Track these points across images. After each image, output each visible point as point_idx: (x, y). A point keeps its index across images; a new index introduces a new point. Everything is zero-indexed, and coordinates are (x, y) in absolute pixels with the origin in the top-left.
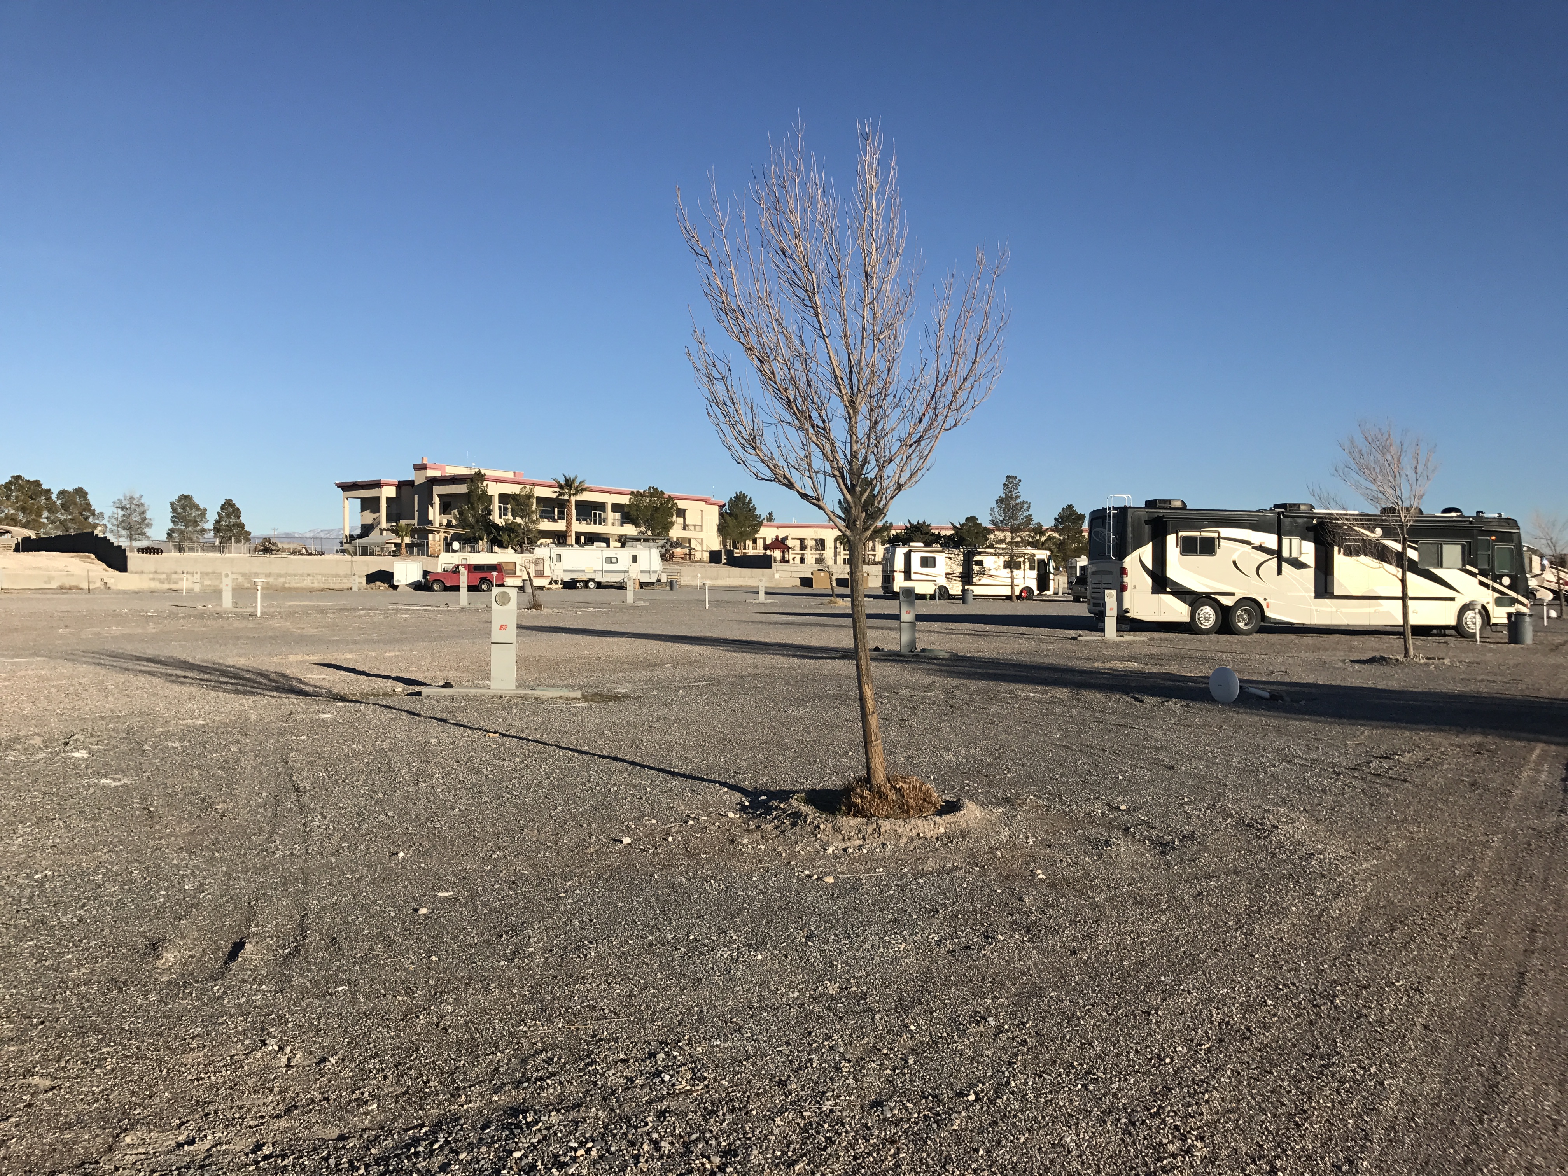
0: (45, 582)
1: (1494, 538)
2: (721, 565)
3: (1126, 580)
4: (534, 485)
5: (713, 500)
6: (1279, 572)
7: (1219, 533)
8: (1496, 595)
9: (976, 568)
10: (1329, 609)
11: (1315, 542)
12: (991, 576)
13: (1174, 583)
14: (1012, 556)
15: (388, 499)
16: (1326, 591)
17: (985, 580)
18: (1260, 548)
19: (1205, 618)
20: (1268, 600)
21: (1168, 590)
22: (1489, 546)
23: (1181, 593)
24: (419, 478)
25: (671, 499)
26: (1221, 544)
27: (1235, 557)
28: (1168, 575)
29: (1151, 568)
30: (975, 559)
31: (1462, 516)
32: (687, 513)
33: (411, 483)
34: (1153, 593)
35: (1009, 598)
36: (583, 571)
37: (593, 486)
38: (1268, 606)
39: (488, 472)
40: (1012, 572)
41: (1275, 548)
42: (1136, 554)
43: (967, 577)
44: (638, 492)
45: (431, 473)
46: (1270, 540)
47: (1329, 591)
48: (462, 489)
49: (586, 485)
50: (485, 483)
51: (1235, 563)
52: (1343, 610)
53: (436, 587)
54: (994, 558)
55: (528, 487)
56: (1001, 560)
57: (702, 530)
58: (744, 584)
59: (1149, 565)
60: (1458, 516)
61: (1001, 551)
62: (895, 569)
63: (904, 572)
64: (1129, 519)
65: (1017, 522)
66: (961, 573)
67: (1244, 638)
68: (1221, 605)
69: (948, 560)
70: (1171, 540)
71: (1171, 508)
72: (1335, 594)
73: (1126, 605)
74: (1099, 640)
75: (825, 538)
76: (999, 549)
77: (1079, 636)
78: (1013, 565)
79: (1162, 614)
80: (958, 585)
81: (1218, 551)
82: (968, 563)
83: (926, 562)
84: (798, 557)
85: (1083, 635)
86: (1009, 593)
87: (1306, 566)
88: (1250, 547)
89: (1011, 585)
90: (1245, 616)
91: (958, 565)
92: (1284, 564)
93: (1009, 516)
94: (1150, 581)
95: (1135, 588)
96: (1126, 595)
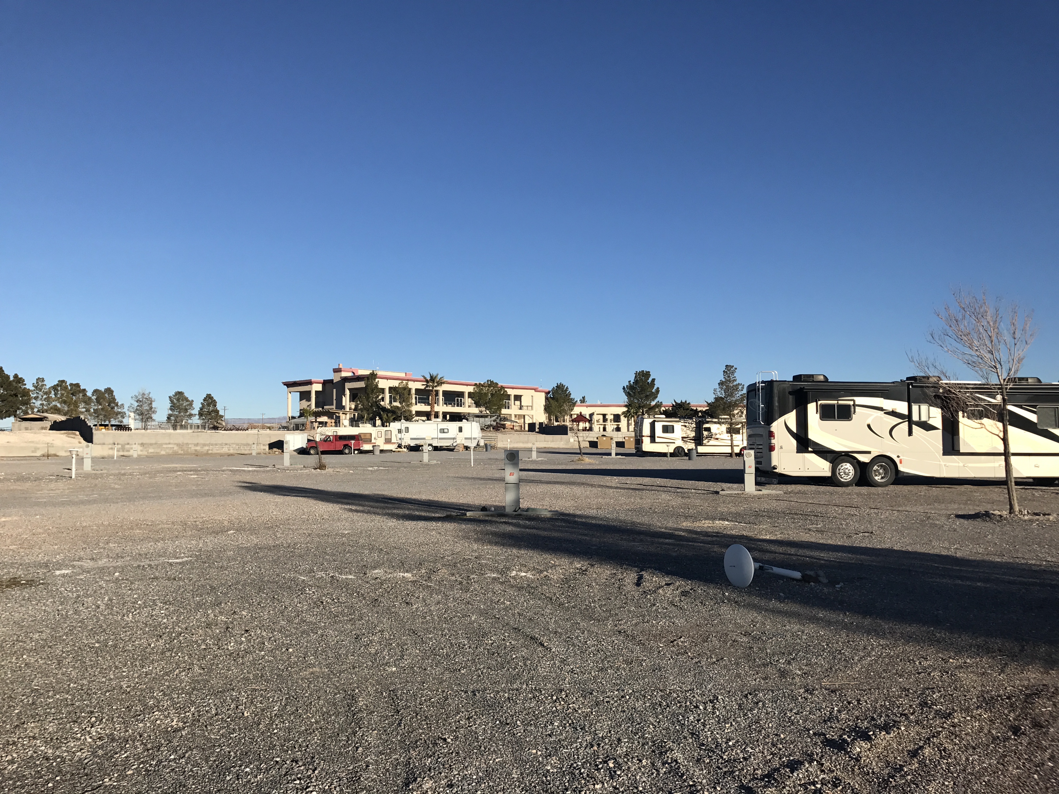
0: (33, 452)
2: (534, 433)
3: (773, 441)
4: (408, 380)
5: (540, 389)
6: (910, 433)
7: (854, 401)
9: (705, 433)
10: (957, 464)
11: (942, 409)
12: (717, 439)
13: (816, 444)
14: (731, 424)
15: (316, 392)
16: (953, 449)
17: (712, 442)
18: (893, 414)
19: (845, 473)
20: (901, 458)
21: (810, 449)
23: (823, 452)
24: (336, 378)
25: (503, 388)
26: (856, 410)
27: (869, 422)
28: (809, 437)
29: (795, 431)
30: (704, 426)
32: (522, 398)
33: (331, 381)
34: (797, 452)
35: (731, 455)
36: (424, 439)
37: (449, 380)
38: (901, 462)
39: (380, 373)
40: (731, 436)
41: (906, 413)
42: (781, 420)
43: (698, 440)
44: (480, 384)
45: (344, 374)
46: (901, 407)
47: (956, 449)
48: (361, 384)
49: (445, 380)
50: (377, 380)
51: (869, 426)
52: (970, 465)
53: (312, 452)
54: (718, 425)
55: (405, 382)
56: (724, 427)
57: (532, 409)
58: (547, 446)
59: (794, 428)
61: (723, 421)
62: (643, 435)
63: (650, 436)
64: (776, 391)
65: (734, 399)
66: (694, 437)
67: (880, 489)
68: (858, 462)
69: (684, 427)
70: (812, 408)
71: (813, 381)
72: (961, 451)
73: (774, 462)
74: (738, 494)
75: (620, 413)
76: (722, 419)
77: (723, 490)
78: (732, 431)
79: (806, 470)
80: (692, 446)
81: (854, 416)
82: (699, 429)
83: (666, 429)
84: (602, 427)
85: (729, 489)
86: (730, 452)
87: (934, 428)
88: (883, 412)
89: (731, 446)
90: (881, 471)
91: (691, 431)
92: (914, 426)
93: (728, 395)
94: (794, 442)
95: (781, 448)
96: (774, 454)
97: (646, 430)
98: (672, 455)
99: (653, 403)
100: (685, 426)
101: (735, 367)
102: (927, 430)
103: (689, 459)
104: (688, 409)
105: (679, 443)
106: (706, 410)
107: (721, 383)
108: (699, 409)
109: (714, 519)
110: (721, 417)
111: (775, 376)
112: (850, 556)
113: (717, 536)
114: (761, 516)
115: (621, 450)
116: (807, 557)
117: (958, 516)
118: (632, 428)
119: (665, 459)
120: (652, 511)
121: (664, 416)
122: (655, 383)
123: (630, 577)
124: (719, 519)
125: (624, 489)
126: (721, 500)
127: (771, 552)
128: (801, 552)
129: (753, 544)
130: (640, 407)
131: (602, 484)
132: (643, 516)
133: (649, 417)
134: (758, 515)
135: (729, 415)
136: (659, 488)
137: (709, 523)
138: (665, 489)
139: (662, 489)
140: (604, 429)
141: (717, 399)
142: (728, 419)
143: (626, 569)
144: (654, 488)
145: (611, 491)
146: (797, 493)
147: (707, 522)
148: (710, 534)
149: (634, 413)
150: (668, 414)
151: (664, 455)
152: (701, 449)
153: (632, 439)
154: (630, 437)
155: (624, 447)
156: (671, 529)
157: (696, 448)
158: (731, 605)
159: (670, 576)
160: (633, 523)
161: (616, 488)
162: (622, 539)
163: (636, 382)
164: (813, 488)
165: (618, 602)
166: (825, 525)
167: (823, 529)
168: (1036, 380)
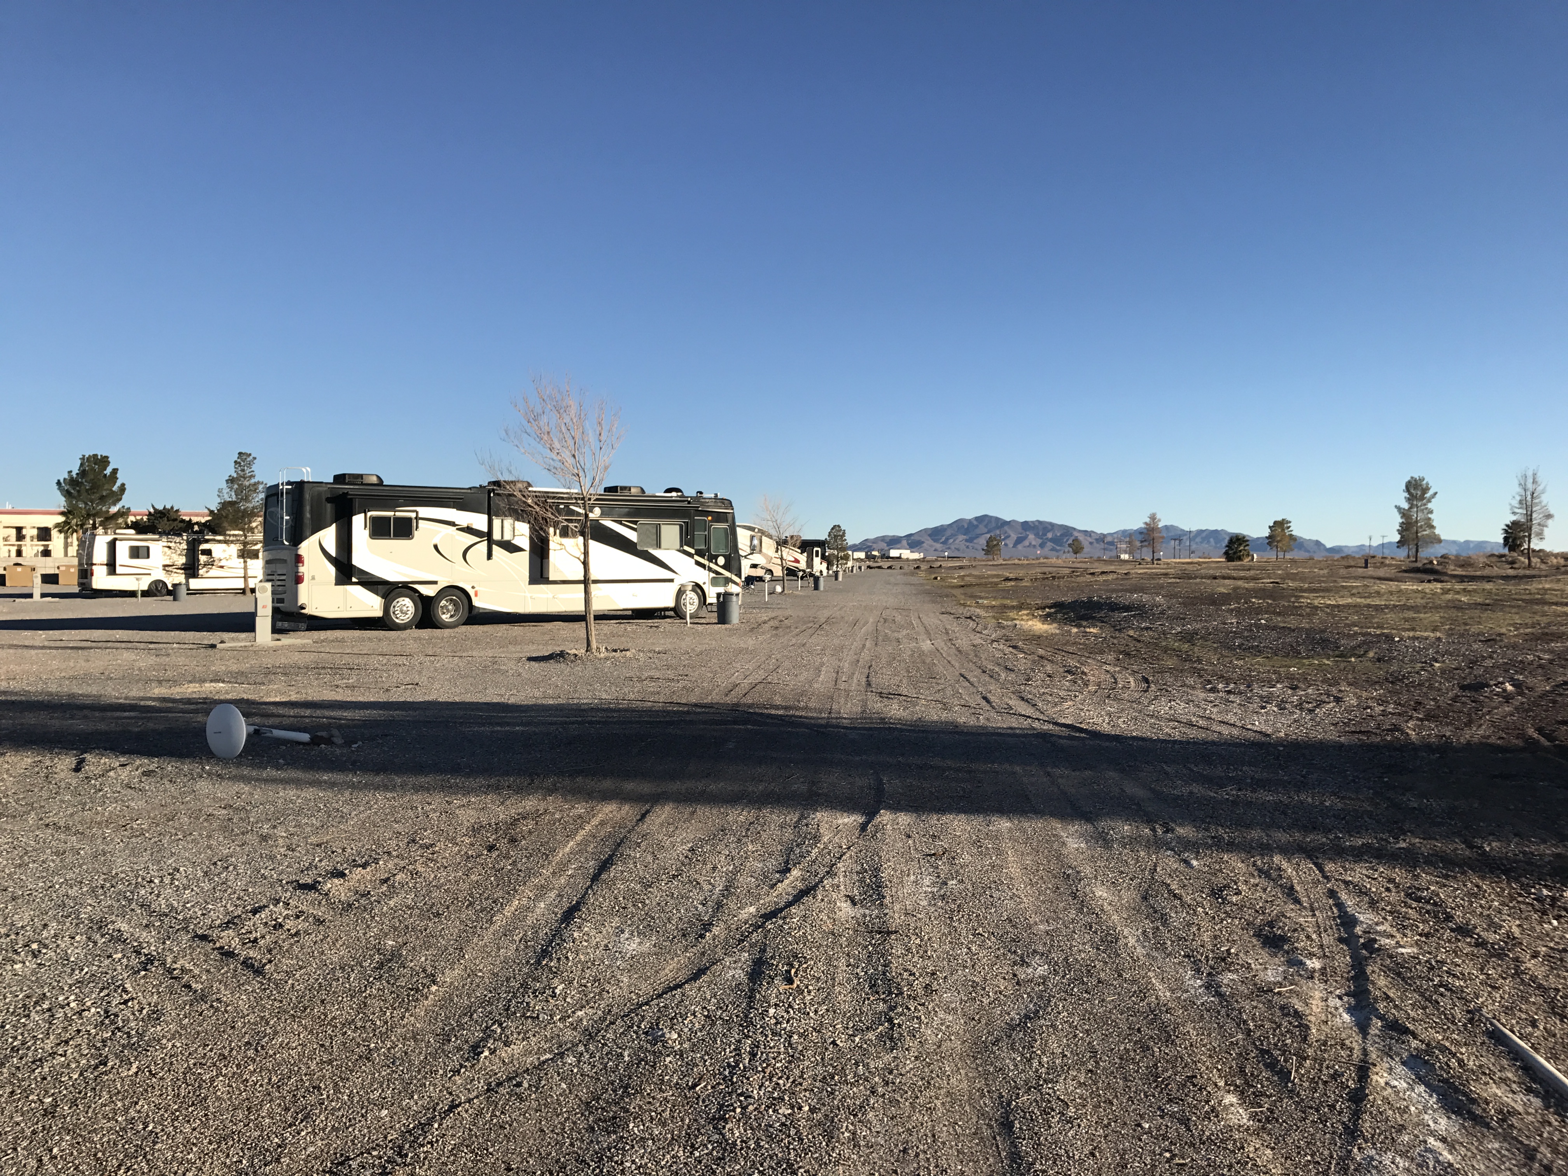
1: (710, 518)
3: (301, 569)
6: (490, 556)
7: (417, 513)
8: (712, 575)
10: (545, 596)
11: (532, 525)
13: (362, 572)
14: (245, 544)
16: (542, 576)
18: (469, 530)
19: (401, 611)
20: (477, 588)
21: (355, 579)
22: (705, 526)
23: (372, 583)
26: (420, 525)
27: (435, 542)
28: (354, 563)
29: (334, 554)
30: (201, 547)
31: (683, 496)
34: (336, 584)
35: (243, 591)
38: (476, 595)
40: (245, 562)
41: (485, 529)
42: (314, 539)
46: (479, 521)
47: (545, 576)
51: (436, 547)
52: (559, 596)
59: (332, 551)
60: (678, 496)
62: (94, 562)
63: (107, 565)
64: (307, 496)
65: (250, 505)
66: (183, 564)
67: (446, 632)
68: (421, 595)
69: (167, 549)
70: (358, 521)
71: (362, 484)
72: (551, 579)
73: (302, 599)
74: (245, 646)
75: (50, 525)
76: (230, 535)
77: (222, 642)
78: (246, 554)
79: (348, 609)
80: (180, 578)
81: (416, 533)
82: (192, 553)
83: (136, 553)
84: (14, 550)
85: (233, 641)
86: (243, 587)
87: (517, 549)
88: (455, 528)
89: (244, 577)
90: (450, 607)
91: (180, 555)
92: (494, 547)
93: (242, 499)
94: (332, 570)
95: (313, 578)
96: (302, 588)
97: (100, 554)
98: (145, 594)
99: (114, 509)
100: (169, 547)
101: (253, 455)
102: (511, 552)
103: (175, 599)
104: (175, 520)
105: (159, 575)
106: (207, 521)
107: (231, 481)
108: (195, 519)
109: (202, 681)
110: (228, 532)
111: (307, 474)
112: (381, 712)
113: (205, 703)
114: (274, 673)
115: (52, 588)
116: (324, 717)
117: (530, 659)
118: (73, 550)
119: (132, 600)
120: (105, 677)
121: (132, 531)
122: (118, 475)
123: (64, 763)
124: (211, 681)
125: (57, 648)
126: (218, 656)
127: (279, 716)
128: (319, 713)
129: (254, 708)
130: (89, 516)
131: (15, 642)
132: (89, 685)
133: (106, 533)
134: (269, 672)
135: (243, 529)
136: (118, 645)
137: (195, 687)
138: (130, 645)
139: (123, 645)
140: (19, 553)
141: (225, 505)
142: (241, 536)
143: (58, 754)
144: (109, 644)
145: (33, 652)
146: (333, 641)
147: (191, 685)
148: (194, 701)
149: (77, 525)
150: (140, 528)
151: (132, 594)
152: (195, 584)
153: (72, 570)
154: (69, 567)
155: (57, 583)
156: (134, 698)
157: (187, 582)
158: (212, 779)
159: (127, 756)
160: (72, 696)
161: (43, 648)
162: (52, 718)
163: (83, 473)
164: (357, 633)
165: (45, 794)
166: (358, 680)
167: (355, 684)
168: (639, 490)
